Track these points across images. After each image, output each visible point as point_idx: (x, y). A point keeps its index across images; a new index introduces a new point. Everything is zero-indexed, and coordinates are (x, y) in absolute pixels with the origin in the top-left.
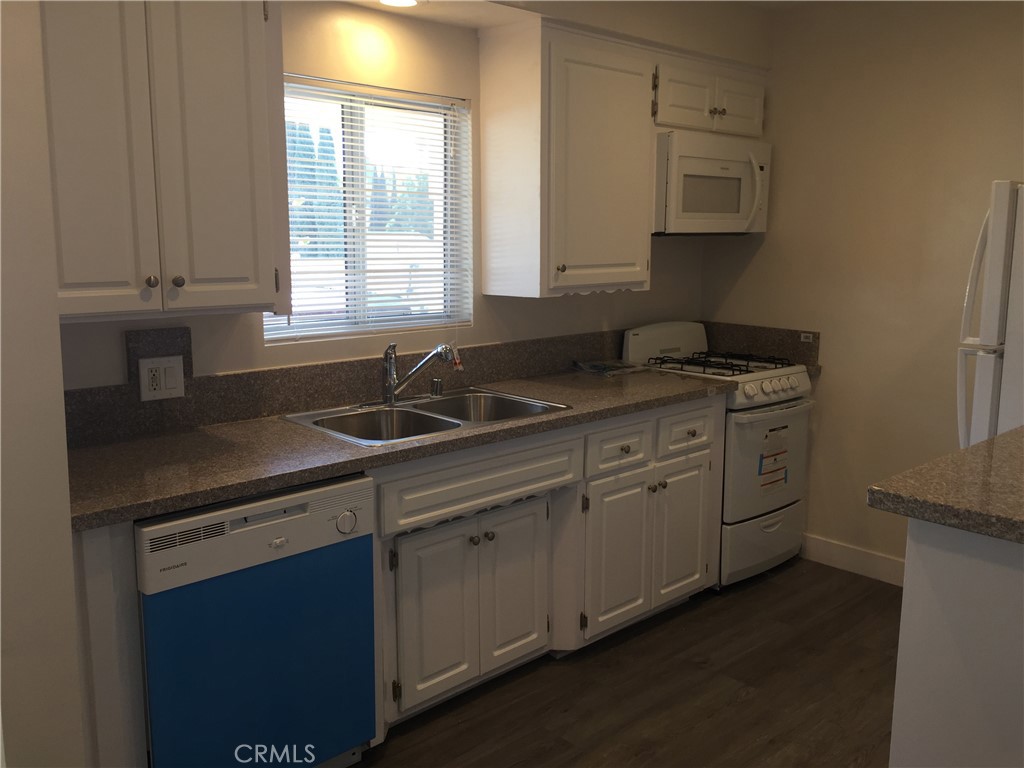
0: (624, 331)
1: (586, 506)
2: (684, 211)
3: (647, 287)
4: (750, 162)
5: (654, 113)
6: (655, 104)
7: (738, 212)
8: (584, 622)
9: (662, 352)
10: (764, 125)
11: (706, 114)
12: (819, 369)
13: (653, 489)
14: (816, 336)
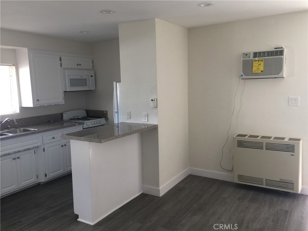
0: (63, 113)
1: (44, 150)
2: (71, 86)
3: (64, 103)
4: (88, 75)
5: (61, 66)
6: (61, 64)
7: (87, 86)
8: (46, 175)
9: (73, 117)
10: (93, 67)
11: (76, 65)
12: (108, 119)
13: (62, 146)
14: (107, 112)
